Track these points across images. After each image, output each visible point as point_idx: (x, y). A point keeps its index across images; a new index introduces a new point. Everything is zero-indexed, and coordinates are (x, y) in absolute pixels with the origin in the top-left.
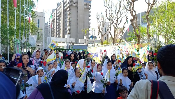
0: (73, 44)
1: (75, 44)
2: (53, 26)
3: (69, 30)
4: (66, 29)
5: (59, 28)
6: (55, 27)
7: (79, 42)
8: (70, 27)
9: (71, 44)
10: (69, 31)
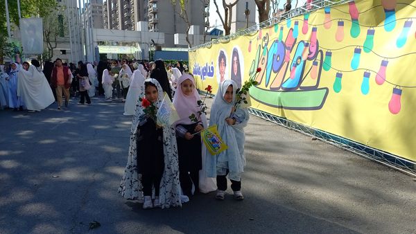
0: (159, 49)
1: (163, 49)
2: (115, 4)
3: (154, 13)
4: (146, 11)
5: (129, 9)
6: (119, 8)
7: (176, 42)
8: (155, 6)
9: (154, 49)
10: (155, 17)
